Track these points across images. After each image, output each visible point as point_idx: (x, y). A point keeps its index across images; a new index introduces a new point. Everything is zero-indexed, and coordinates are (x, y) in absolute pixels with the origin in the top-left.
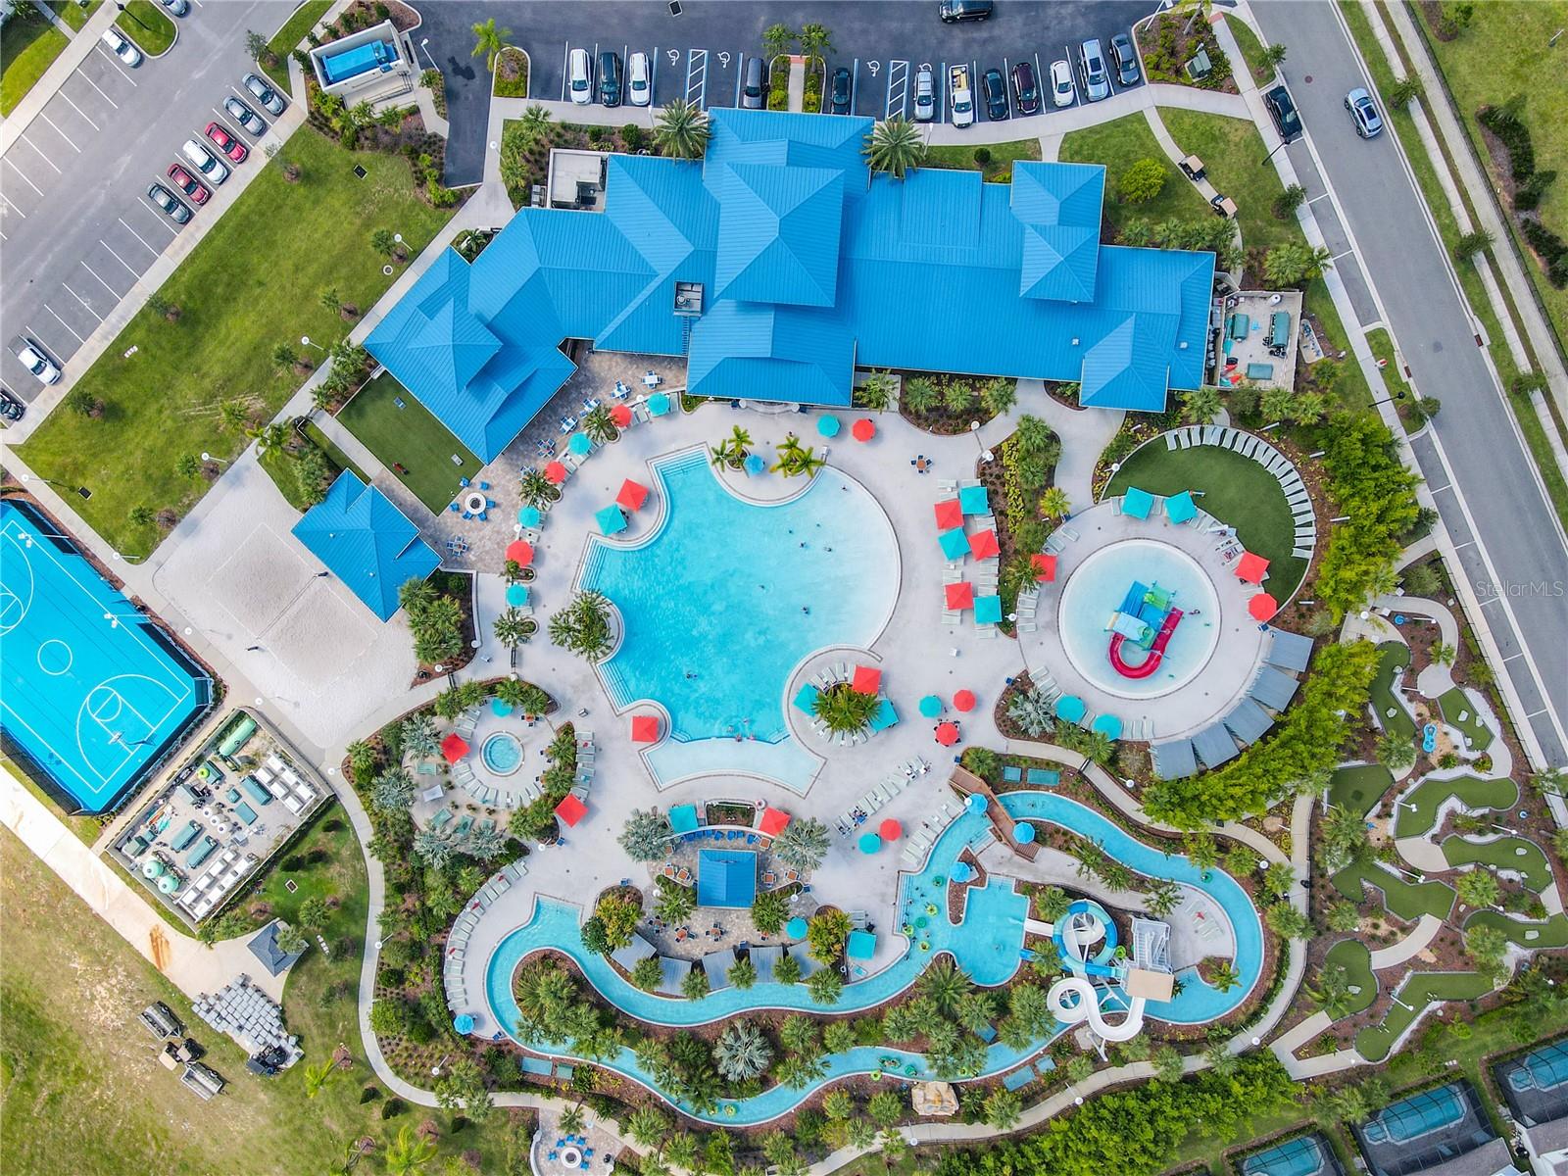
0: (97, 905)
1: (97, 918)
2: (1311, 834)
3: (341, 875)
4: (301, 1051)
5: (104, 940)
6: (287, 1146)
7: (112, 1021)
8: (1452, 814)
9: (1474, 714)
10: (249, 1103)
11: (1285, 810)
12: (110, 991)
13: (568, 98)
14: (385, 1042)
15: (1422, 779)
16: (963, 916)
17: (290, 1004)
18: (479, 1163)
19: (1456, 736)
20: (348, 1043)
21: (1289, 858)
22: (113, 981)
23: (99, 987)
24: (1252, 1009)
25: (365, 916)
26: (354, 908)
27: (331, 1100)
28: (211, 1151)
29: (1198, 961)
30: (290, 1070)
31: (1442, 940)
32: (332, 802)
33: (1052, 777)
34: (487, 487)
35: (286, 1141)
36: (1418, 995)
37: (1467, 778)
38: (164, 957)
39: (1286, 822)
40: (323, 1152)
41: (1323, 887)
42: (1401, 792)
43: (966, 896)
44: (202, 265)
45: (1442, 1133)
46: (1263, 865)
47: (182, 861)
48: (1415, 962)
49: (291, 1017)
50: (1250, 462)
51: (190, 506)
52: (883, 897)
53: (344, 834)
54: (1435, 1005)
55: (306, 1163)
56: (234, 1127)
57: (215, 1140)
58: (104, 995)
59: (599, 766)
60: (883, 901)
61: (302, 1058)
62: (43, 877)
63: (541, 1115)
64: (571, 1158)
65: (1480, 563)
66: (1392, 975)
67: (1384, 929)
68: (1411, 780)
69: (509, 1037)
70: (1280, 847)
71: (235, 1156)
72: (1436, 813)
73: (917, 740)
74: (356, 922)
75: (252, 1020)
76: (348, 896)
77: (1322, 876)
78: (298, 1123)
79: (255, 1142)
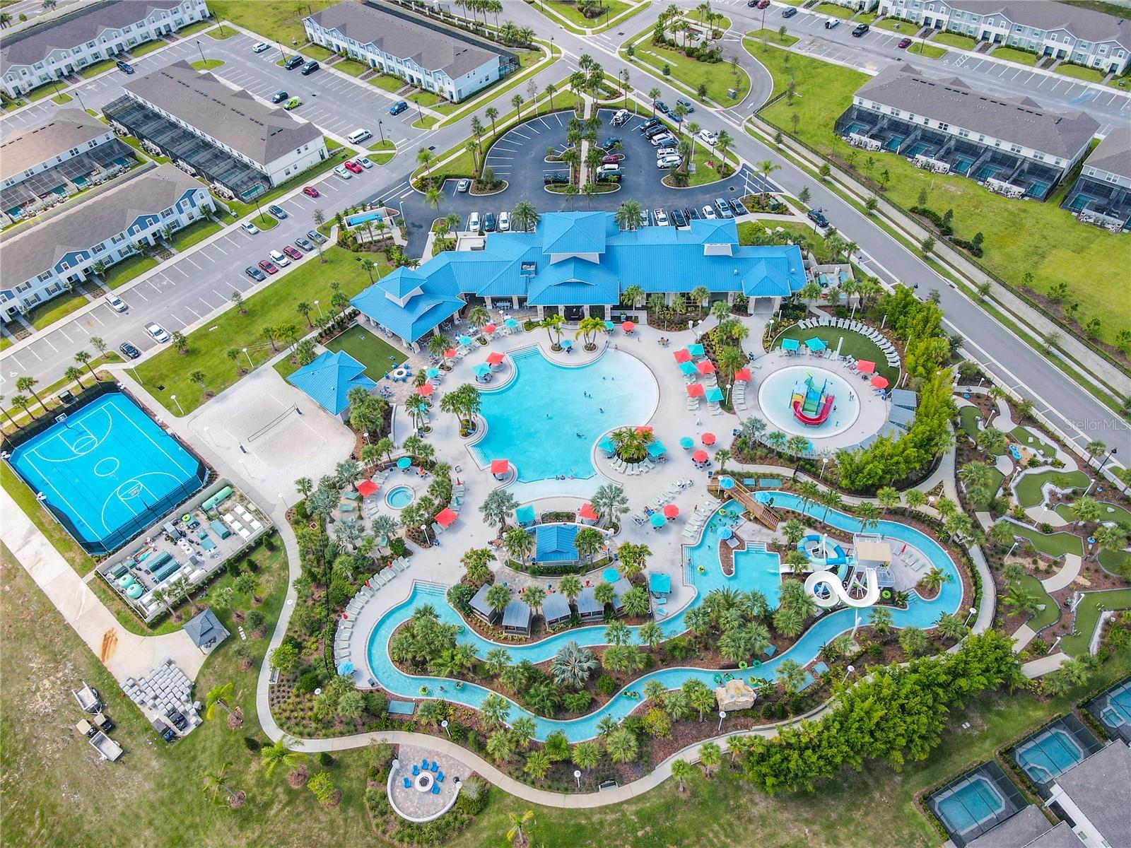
0: (70, 616)
1: (68, 627)
3: (268, 581)
4: (201, 720)
5: (65, 643)
6: (163, 809)
7: (46, 708)
8: (1052, 493)
9: (1036, 439)
10: (140, 770)
12: (53, 683)
13: (468, 230)
14: (275, 701)
15: (1022, 474)
16: (733, 569)
17: (202, 681)
18: (339, 801)
19: (1031, 451)
20: (243, 707)
22: (60, 674)
23: (46, 682)
25: (280, 609)
26: (273, 604)
27: (216, 760)
28: (92, 821)
29: (914, 584)
30: (186, 738)
32: (273, 532)
33: (776, 483)
34: (407, 368)
35: (162, 803)
38: (110, 652)
40: (196, 810)
43: (733, 556)
44: (266, 294)
47: (148, 579)
49: (201, 690)
50: (849, 330)
51: (224, 389)
52: (673, 562)
53: (278, 554)
54: (1106, 615)
55: (177, 823)
56: (119, 794)
57: (97, 810)
58: (47, 686)
59: (467, 499)
60: (673, 564)
61: (199, 726)
62: (37, 601)
63: (401, 750)
64: (424, 782)
65: (1001, 370)
66: (1065, 594)
67: (1042, 565)
69: (381, 686)
71: (110, 823)
72: (1041, 491)
73: (682, 469)
74: (273, 613)
75: (168, 690)
76: (271, 595)
78: (180, 785)
79: (134, 807)
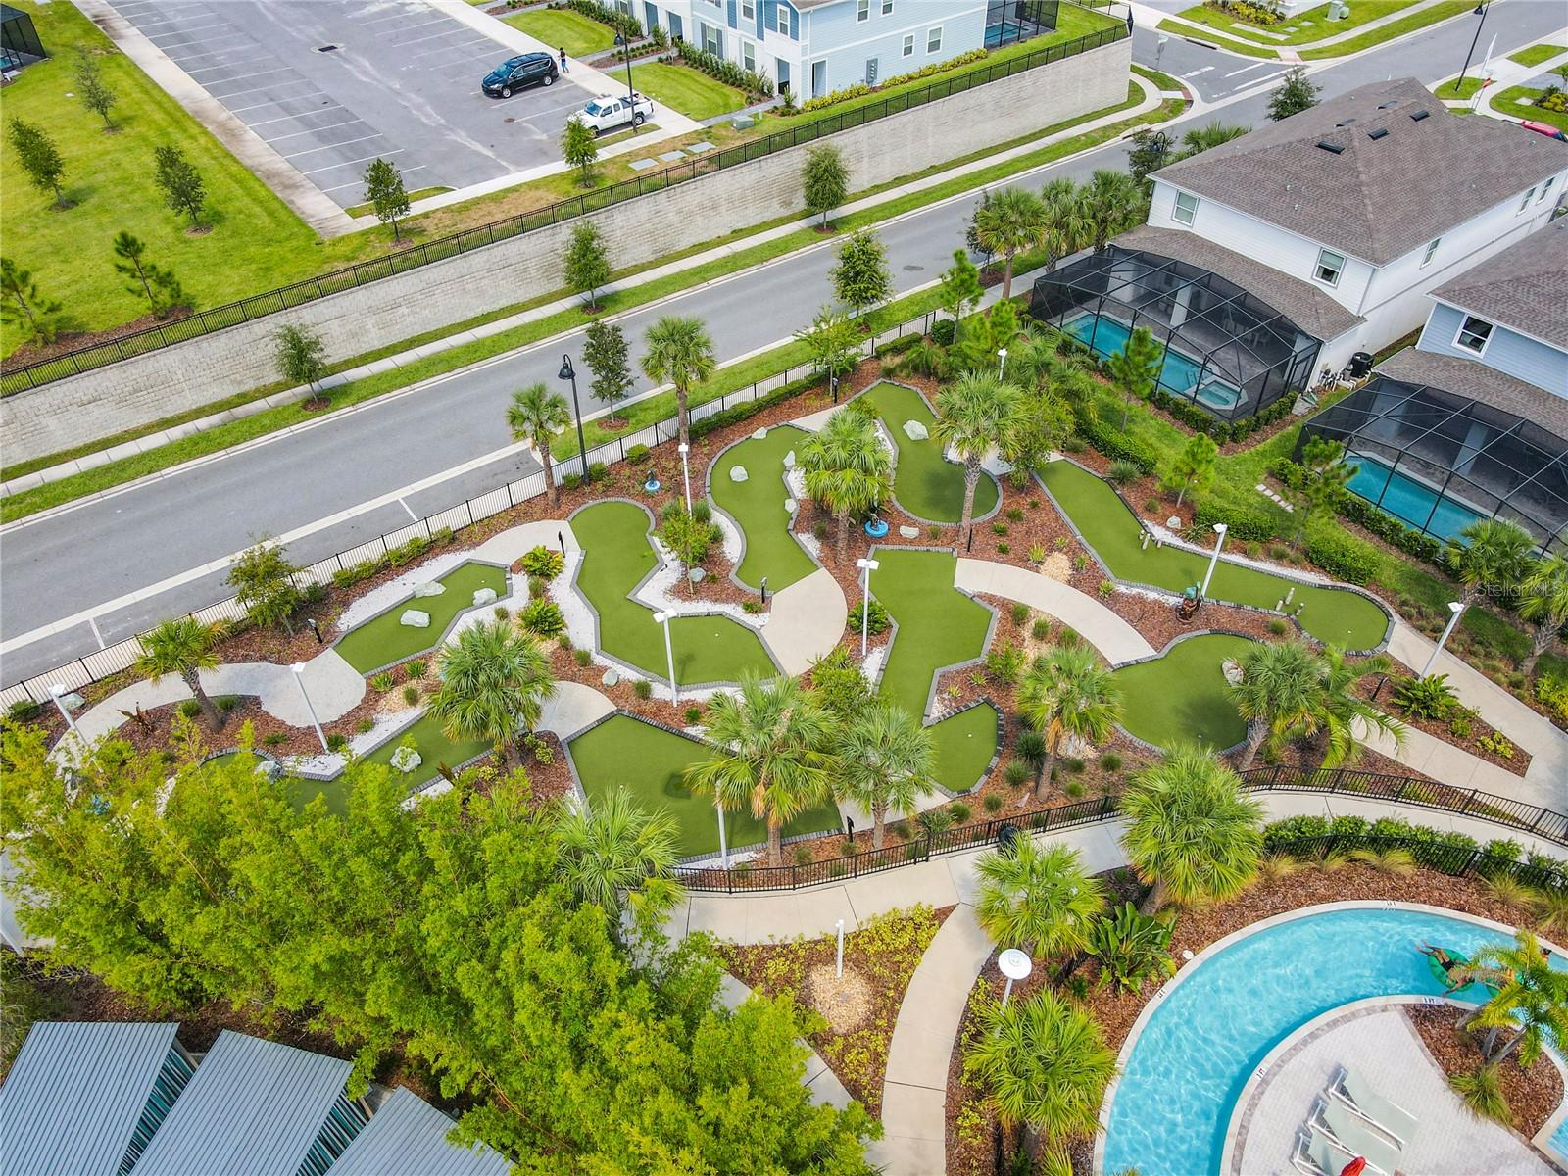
2: (837, 873)
8: (683, 590)
11: (776, 968)
15: (599, 660)
21: (942, 914)
24: (1525, 896)
31: (1003, 550)
36: (1149, 560)
37: (580, 582)
39: (819, 953)
41: (992, 805)
42: (643, 691)
45: (1427, 475)
46: (1016, 966)
48: (1084, 579)
66: (1139, 615)
68: (608, 679)
70: (916, 948)
77: (960, 815)
